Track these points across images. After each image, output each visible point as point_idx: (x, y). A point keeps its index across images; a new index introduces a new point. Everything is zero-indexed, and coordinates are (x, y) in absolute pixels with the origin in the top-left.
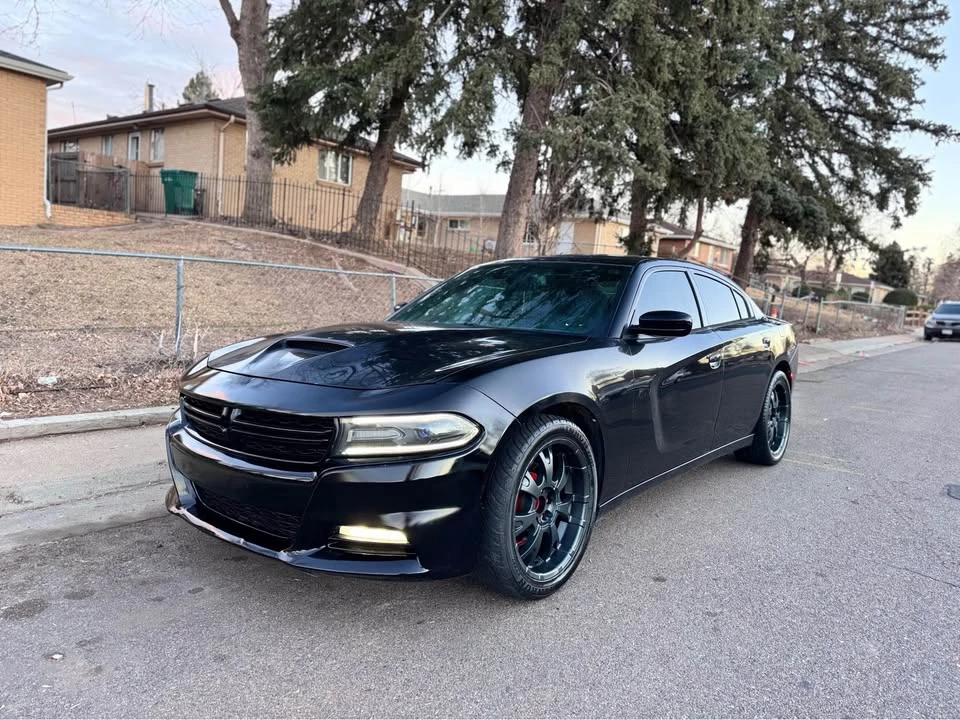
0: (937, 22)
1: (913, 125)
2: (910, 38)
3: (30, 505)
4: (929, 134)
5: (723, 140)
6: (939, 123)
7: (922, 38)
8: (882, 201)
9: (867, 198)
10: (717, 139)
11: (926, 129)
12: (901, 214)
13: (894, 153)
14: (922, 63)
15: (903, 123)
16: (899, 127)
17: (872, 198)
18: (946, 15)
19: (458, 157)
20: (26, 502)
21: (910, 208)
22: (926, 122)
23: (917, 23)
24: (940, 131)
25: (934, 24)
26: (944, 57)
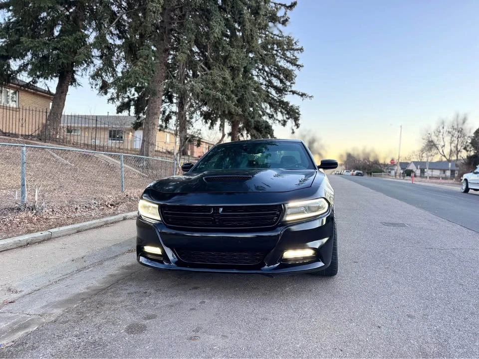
0: (299, 52)
1: (294, 92)
2: (288, 57)
3: (23, 293)
4: (299, 96)
5: (248, 94)
6: (304, 92)
7: (292, 57)
8: (284, 123)
9: (277, 121)
10: (245, 94)
11: (298, 94)
12: (295, 128)
13: (287, 103)
14: (294, 68)
15: (290, 91)
16: (288, 93)
17: (279, 121)
18: (303, 49)
19: (98, 94)
20: (20, 292)
21: (297, 125)
22: (298, 92)
23: (292, 51)
24: (302, 95)
25: (298, 53)
26: (303, 66)
